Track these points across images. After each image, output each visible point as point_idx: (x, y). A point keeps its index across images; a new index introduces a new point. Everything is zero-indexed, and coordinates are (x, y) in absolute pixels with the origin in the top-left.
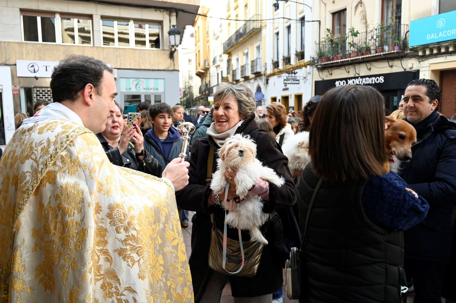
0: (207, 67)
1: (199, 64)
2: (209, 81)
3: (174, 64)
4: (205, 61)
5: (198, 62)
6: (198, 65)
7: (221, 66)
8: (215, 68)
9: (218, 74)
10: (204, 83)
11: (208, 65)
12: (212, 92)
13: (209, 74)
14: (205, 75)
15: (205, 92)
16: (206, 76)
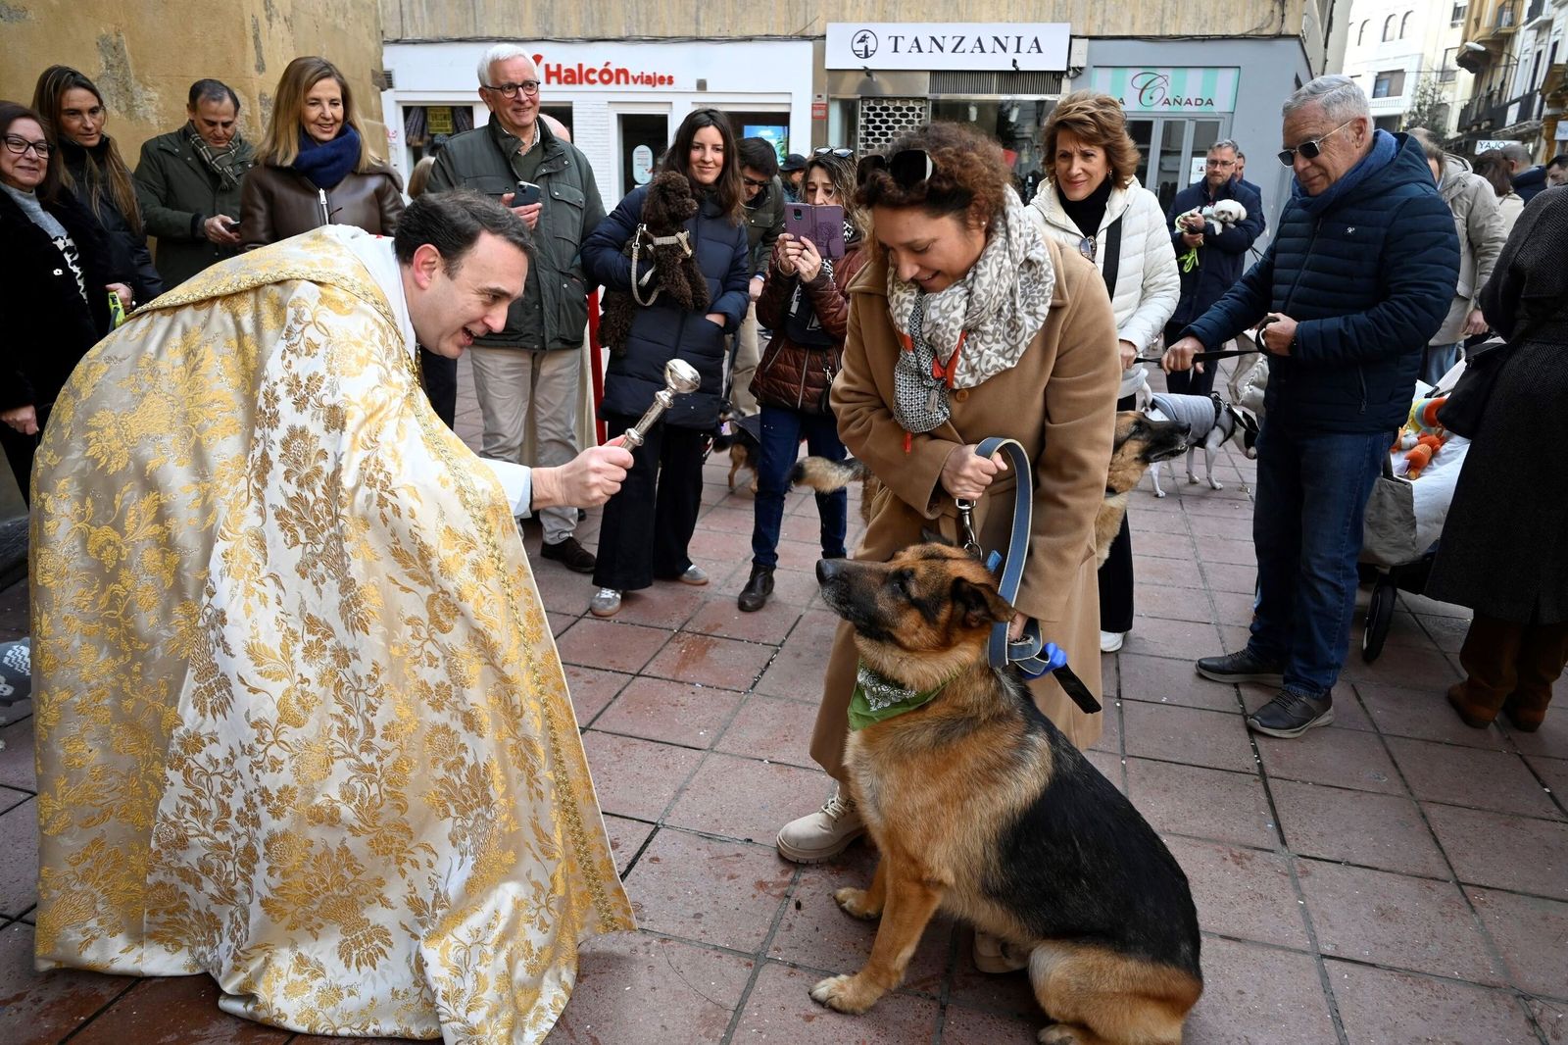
0: (1504, 28)
1: (1478, 21)
2: (1503, 84)
3: (1283, 15)
4: (1501, 9)
5: (1474, 16)
6: (1473, 23)
7: (1556, 26)
8: (1535, 32)
9: (1539, 54)
10: (1484, 92)
11: (1511, 24)
12: (1503, 126)
13: (1509, 55)
14: (1493, 61)
15: (1479, 125)
16: (1496, 66)
